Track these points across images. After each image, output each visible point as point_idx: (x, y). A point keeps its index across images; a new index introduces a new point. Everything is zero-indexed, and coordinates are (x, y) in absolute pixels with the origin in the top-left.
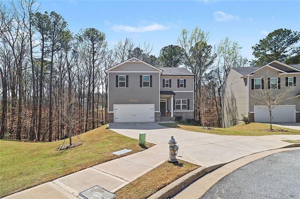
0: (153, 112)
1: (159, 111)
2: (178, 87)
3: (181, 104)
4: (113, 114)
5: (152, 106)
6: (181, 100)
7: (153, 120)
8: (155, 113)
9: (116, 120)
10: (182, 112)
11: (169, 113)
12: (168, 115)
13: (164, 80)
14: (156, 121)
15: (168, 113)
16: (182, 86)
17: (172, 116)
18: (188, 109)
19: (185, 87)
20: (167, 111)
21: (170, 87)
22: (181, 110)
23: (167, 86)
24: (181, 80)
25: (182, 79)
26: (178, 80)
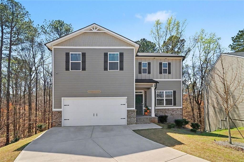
0: (125, 109)
1: (134, 109)
2: (161, 73)
3: (165, 98)
4: (60, 112)
5: (123, 100)
6: (164, 91)
7: (124, 122)
8: (128, 110)
9: (64, 123)
10: (166, 109)
11: (148, 111)
12: (146, 113)
13: (140, 64)
14: (129, 123)
15: (146, 111)
16: (165, 71)
17: (153, 115)
18: (175, 104)
19: (169, 73)
20: (144, 108)
21: (149, 73)
22: (165, 107)
23: (145, 71)
24: (164, 64)
25: (165, 62)
26: (161, 64)
